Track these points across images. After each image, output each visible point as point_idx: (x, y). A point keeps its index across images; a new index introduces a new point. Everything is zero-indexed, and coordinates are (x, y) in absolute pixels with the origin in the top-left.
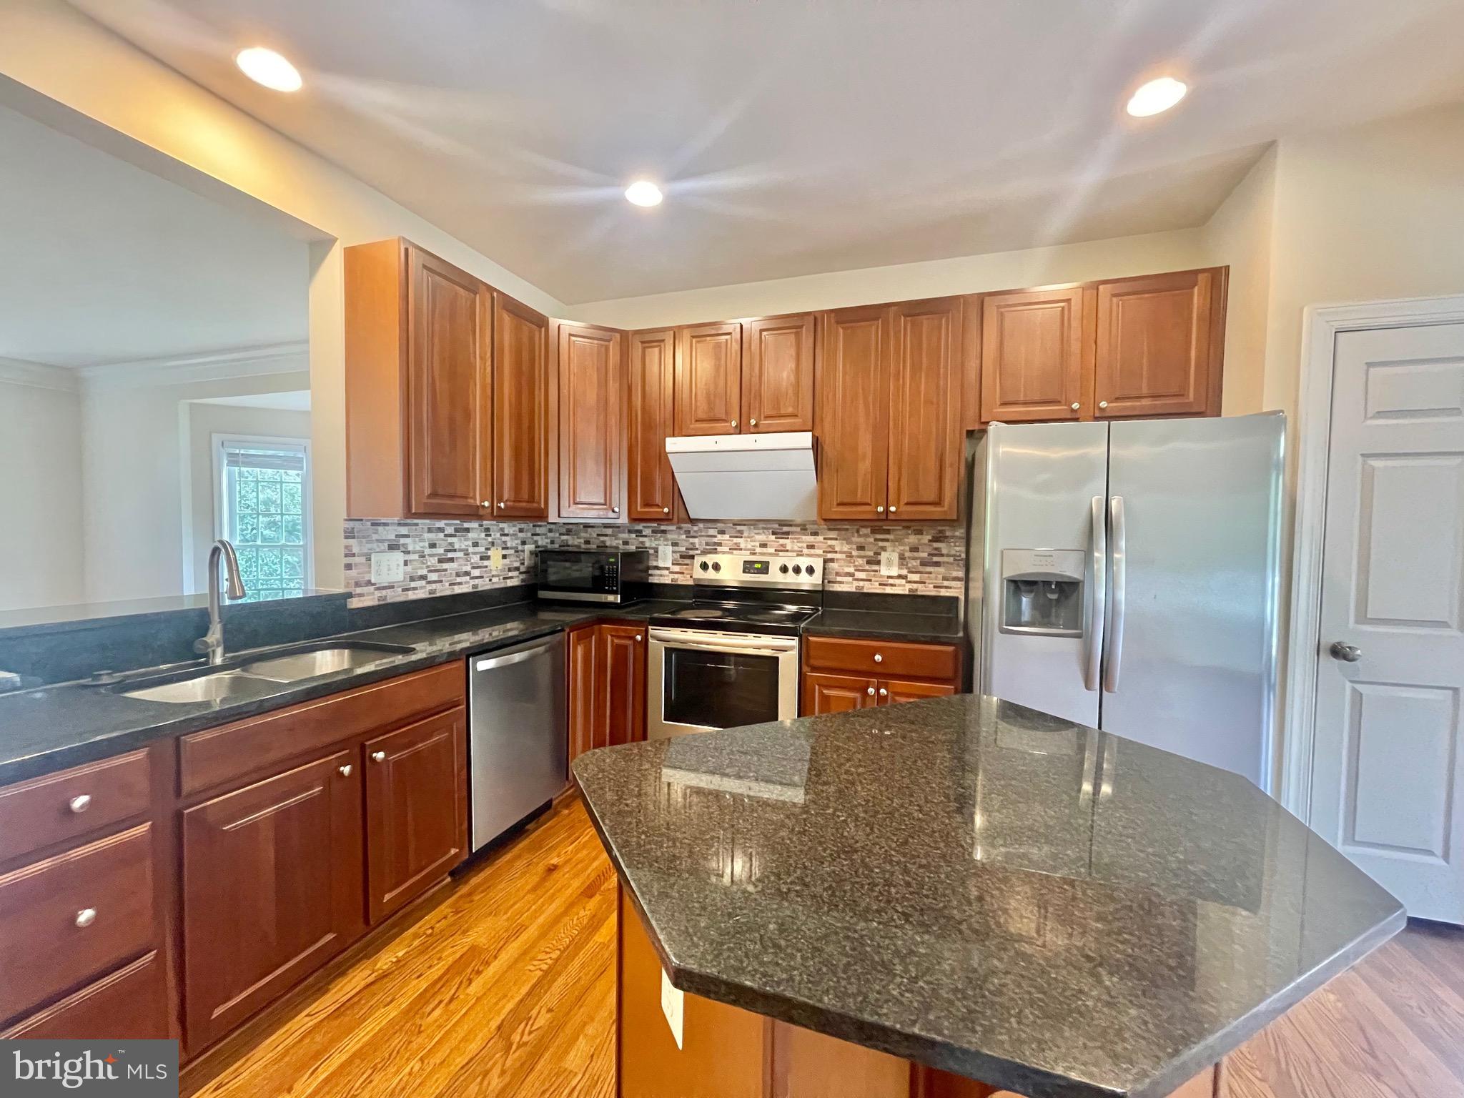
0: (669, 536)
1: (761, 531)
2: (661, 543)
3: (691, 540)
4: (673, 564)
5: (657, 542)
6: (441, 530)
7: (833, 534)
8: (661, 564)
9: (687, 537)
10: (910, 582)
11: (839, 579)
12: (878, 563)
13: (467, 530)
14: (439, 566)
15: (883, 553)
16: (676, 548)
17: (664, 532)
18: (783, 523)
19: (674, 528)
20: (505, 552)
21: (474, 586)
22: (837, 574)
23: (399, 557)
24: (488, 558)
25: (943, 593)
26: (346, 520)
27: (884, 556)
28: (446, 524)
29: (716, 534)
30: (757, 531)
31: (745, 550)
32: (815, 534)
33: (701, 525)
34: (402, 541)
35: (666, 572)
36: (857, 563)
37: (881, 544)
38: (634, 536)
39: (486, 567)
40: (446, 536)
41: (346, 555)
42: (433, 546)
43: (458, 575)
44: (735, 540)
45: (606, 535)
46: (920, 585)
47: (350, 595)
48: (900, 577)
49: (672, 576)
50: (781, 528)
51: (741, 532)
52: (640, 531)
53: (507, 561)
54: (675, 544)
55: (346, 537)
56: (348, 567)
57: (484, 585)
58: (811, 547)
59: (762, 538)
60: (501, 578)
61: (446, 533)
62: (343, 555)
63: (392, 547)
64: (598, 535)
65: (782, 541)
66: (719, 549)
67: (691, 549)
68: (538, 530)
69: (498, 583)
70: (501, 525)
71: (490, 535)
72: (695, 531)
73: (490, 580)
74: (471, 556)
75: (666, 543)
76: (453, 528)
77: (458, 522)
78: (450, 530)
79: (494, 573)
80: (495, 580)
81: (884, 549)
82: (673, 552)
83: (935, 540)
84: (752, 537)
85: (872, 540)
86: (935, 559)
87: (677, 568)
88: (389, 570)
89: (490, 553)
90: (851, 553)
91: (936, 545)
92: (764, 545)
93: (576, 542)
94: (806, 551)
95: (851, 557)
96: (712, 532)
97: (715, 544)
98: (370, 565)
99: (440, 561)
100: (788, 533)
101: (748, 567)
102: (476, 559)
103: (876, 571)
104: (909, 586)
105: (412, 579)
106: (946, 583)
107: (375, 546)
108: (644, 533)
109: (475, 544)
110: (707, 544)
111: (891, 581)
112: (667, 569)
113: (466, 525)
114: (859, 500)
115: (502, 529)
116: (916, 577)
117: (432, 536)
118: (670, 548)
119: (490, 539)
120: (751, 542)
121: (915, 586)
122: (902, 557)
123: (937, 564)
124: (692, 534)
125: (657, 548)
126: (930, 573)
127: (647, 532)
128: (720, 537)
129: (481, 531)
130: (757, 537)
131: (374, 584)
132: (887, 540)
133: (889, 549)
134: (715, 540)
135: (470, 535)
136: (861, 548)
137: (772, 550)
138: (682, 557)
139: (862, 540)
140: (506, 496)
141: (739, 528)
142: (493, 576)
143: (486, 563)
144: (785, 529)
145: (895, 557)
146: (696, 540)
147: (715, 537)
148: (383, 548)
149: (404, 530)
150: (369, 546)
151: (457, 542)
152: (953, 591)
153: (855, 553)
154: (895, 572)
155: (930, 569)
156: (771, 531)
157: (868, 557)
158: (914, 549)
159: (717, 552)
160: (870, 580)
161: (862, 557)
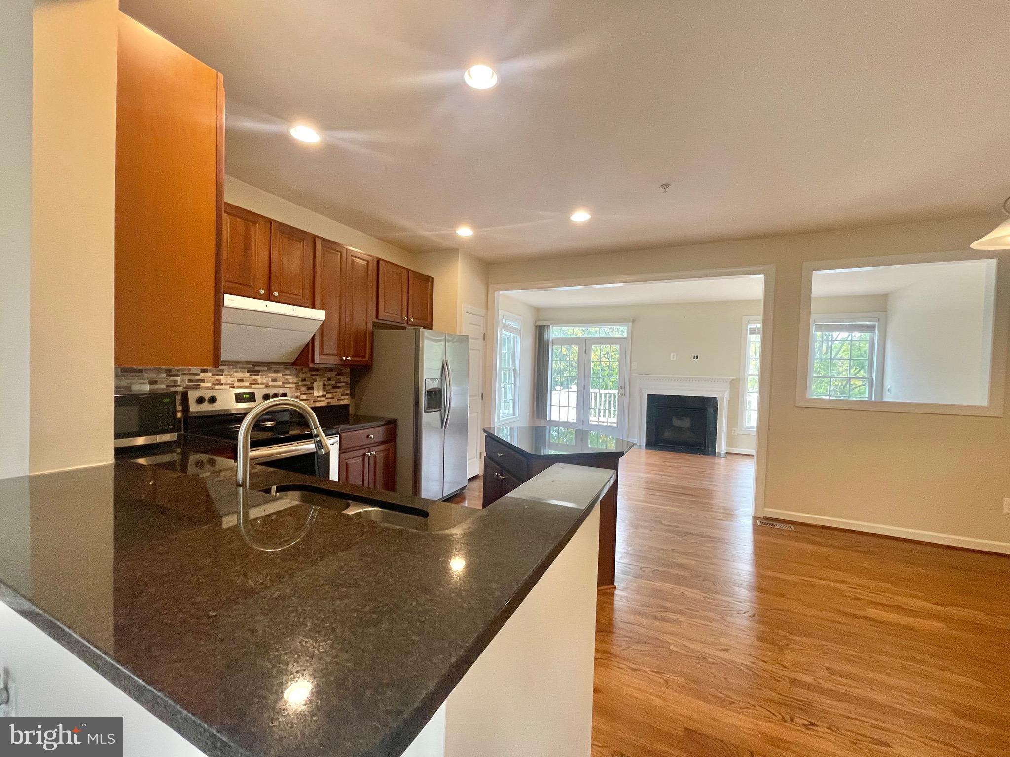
0: (145, 375)
1: (239, 370)
3: (172, 378)
5: (129, 382)
7: (288, 372)
9: (167, 375)
10: (328, 398)
12: (313, 389)
15: (315, 383)
25: (342, 402)
27: (316, 385)
29: (199, 372)
30: (235, 370)
31: (226, 385)
32: (276, 371)
36: (301, 390)
37: (314, 377)
44: (217, 377)
46: (332, 400)
48: (323, 396)
50: (254, 367)
51: (222, 371)
54: (152, 382)
58: (274, 380)
59: (240, 375)
65: (254, 377)
66: (202, 385)
67: (173, 386)
72: (177, 370)
75: (141, 381)
81: (315, 380)
83: (339, 374)
84: (232, 374)
85: (309, 375)
86: (338, 385)
90: (298, 383)
91: (339, 377)
92: (241, 381)
94: (274, 383)
95: (299, 386)
96: (194, 370)
97: (199, 381)
100: (257, 371)
101: (239, 398)
103: (311, 394)
104: (327, 401)
106: (343, 397)
110: (190, 381)
111: (319, 399)
116: (329, 395)
118: (148, 387)
121: (330, 400)
122: (324, 385)
123: (339, 387)
124: (173, 372)
126: (336, 392)
128: (202, 374)
130: (236, 374)
132: (317, 375)
133: (318, 380)
134: (198, 377)
136: (304, 380)
137: (249, 384)
139: (304, 375)
141: (220, 367)
144: (257, 368)
145: (321, 384)
146: (178, 378)
147: (199, 375)
152: (345, 401)
153: (300, 384)
154: (320, 394)
155: (336, 390)
156: (246, 370)
157: (308, 385)
158: (329, 380)
159: (203, 387)
160: (309, 400)
161: (303, 386)
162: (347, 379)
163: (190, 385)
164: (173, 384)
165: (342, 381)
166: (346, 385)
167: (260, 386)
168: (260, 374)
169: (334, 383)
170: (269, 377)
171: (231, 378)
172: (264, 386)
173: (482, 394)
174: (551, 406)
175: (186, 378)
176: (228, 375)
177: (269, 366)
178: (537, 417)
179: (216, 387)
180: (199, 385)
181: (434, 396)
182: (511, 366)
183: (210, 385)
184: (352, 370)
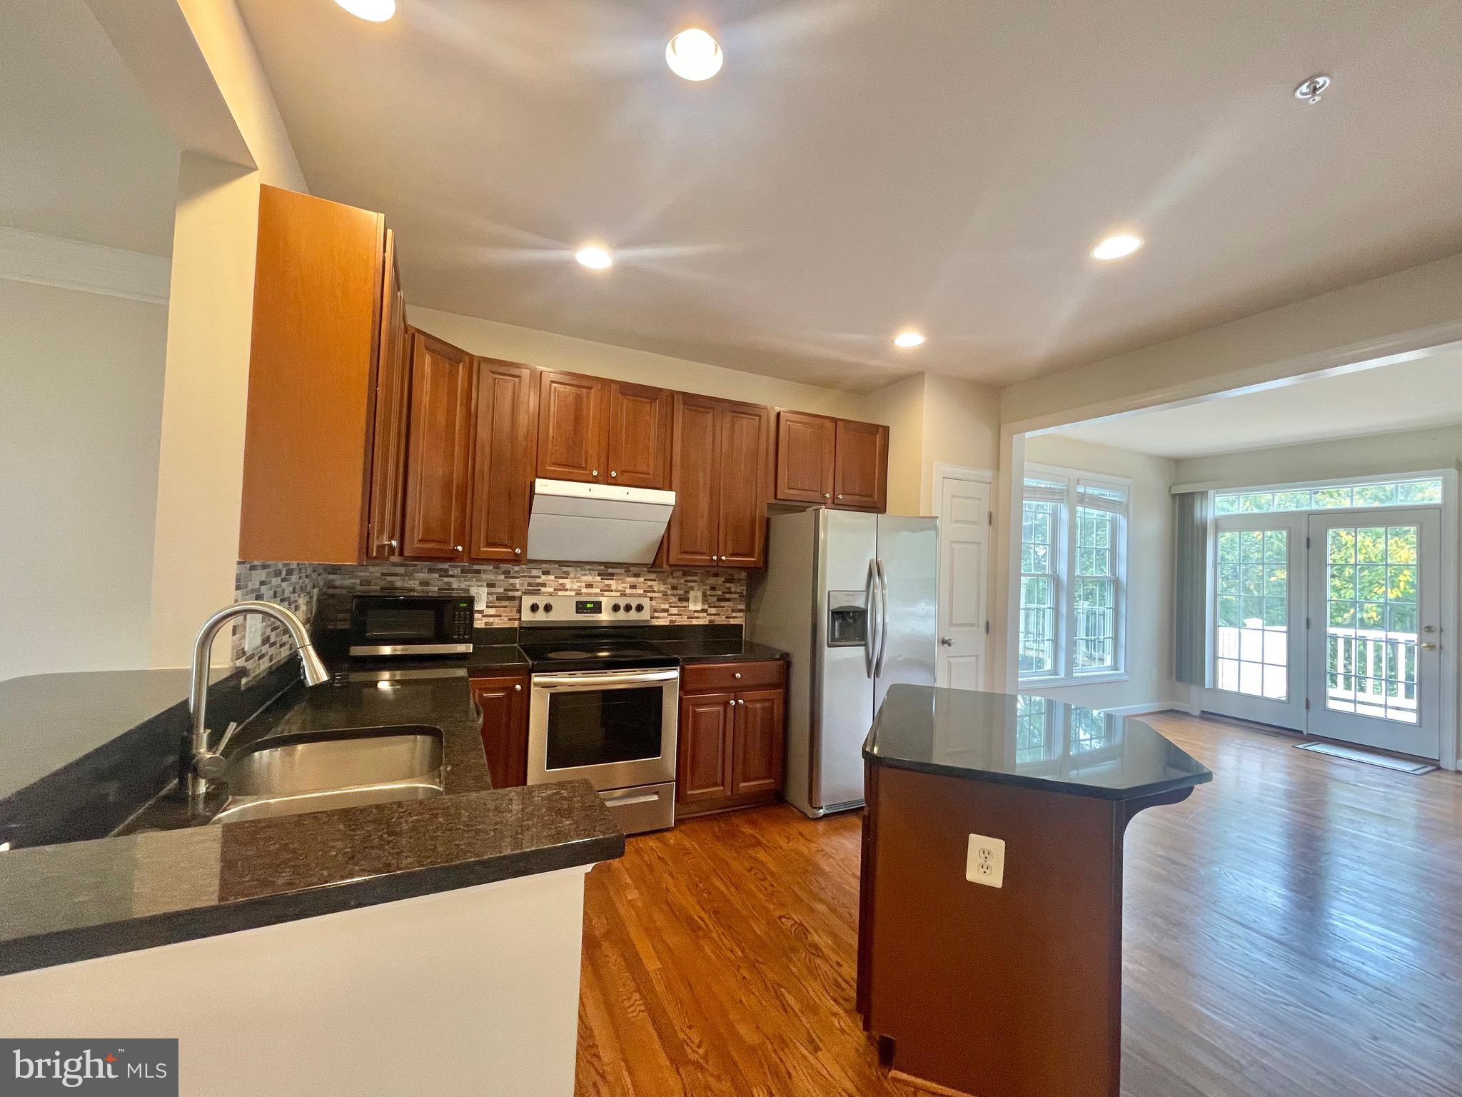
0: (483, 576)
1: (587, 572)
2: (473, 583)
3: (511, 581)
4: (487, 607)
5: (468, 583)
7: (653, 576)
9: (505, 577)
10: (710, 614)
11: (660, 615)
12: (687, 600)
15: (691, 592)
16: (493, 590)
17: (478, 572)
18: (607, 565)
19: (491, 568)
22: (659, 611)
25: (732, 622)
27: (692, 594)
29: (540, 574)
30: (583, 572)
31: (571, 590)
32: (637, 575)
36: (671, 601)
37: (690, 584)
38: (436, 575)
44: (561, 581)
45: (396, 575)
46: (716, 617)
48: (703, 611)
49: (485, 620)
50: (607, 569)
51: (567, 573)
52: (444, 571)
54: (491, 585)
58: (633, 587)
59: (588, 578)
64: (383, 574)
65: (607, 582)
66: (543, 589)
67: (512, 590)
72: (516, 572)
75: (479, 584)
81: (692, 588)
82: (488, 594)
83: (727, 581)
84: (579, 577)
85: (682, 581)
86: (727, 596)
87: (492, 611)
90: (666, 592)
91: (728, 585)
92: (589, 586)
93: (348, 582)
94: (628, 591)
95: (667, 595)
96: (535, 572)
97: (539, 584)
100: (612, 575)
101: (581, 607)
103: (685, 606)
104: (709, 618)
106: (734, 614)
108: (451, 573)
110: (529, 585)
111: (696, 614)
112: (481, 612)
114: (698, 549)
116: (713, 611)
118: (485, 590)
120: (578, 584)
121: (713, 617)
122: (704, 595)
123: (729, 600)
124: (512, 574)
125: (469, 590)
126: (723, 607)
127: (457, 571)
128: (544, 577)
130: (584, 578)
132: (693, 582)
133: (696, 588)
134: (539, 581)
136: (674, 588)
137: (598, 591)
138: (498, 599)
139: (675, 581)
141: (565, 569)
144: (610, 571)
145: (699, 594)
146: (517, 581)
147: (539, 577)
152: (738, 620)
153: (669, 592)
154: (699, 607)
155: (723, 604)
156: (597, 572)
157: (680, 595)
158: (713, 589)
159: (545, 592)
160: (681, 615)
161: (675, 595)
162: (742, 588)
163: (530, 590)
164: (511, 588)
165: (733, 590)
166: (740, 596)
167: (614, 594)
168: (616, 578)
169: (720, 593)
170: (626, 583)
171: (577, 582)
172: (619, 594)
173: (988, 624)
174: (1215, 658)
176: (575, 578)
177: (628, 568)
178: (1180, 679)
179: (560, 593)
180: (540, 590)
181: (851, 621)
182: (1107, 572)
183: (551, 590)
184: (749, 575)
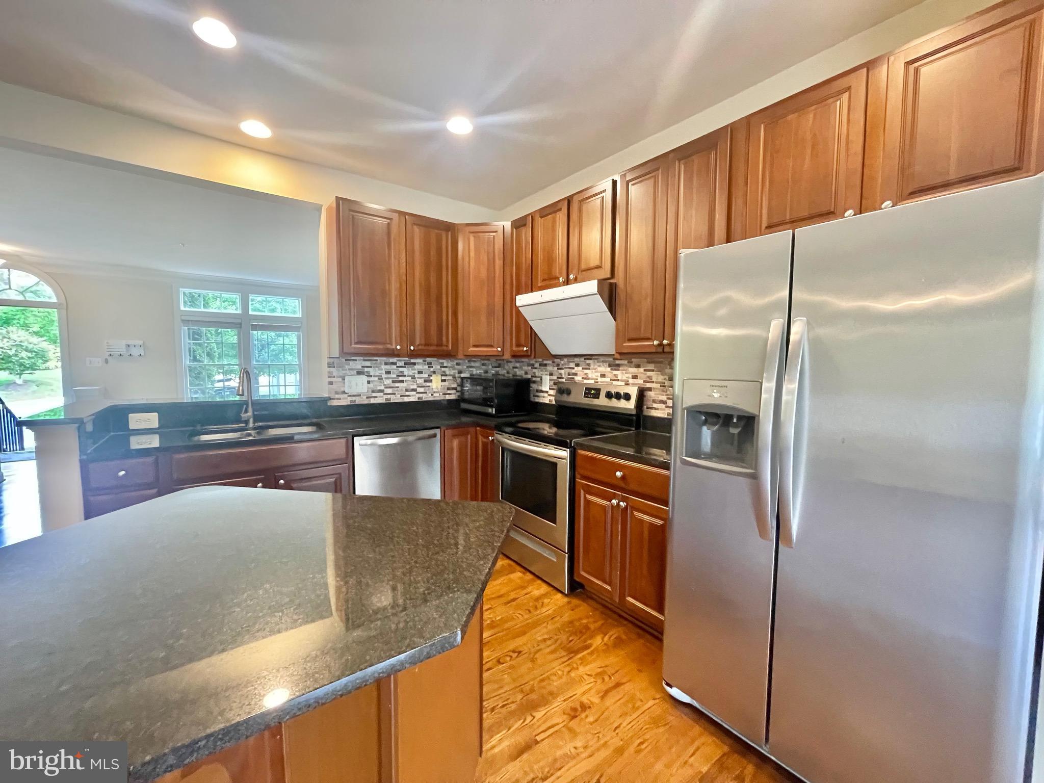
0: (548, 368)
1: (601, 364)
2: (543, 373)
4: (550, 389)
5: (541, 373)
6: (394, 364)
7: (651, 367)
8: (544, 389)
11: (655, 405)
13: (414, 364)
14: (393, 385)
16: (552, 377)
17: (545, 365)
19: (550, 362)
20: (444, 378)
21: (419, 398)
22: (654, 401)
23: (364, 379)
24: (431, 381)
26: (328, 358)
28: (398, 360)
30: (598, 364)
31: (591, 379)
32: (638, 366)
33: (566, 360)
34: (366, 370)
35: (546, 395)
39: (429, 386)
40: (397, 367)
41: (329, 377)
42: (388, 373)
43: (407, 390)
44: (586, 371)
47: (330, 399)
49: (550, 398)
50: (615, 361)
51: (589, 365)
52: (533, 365)
53: (446, 384)
54: (551, 374)
55: (329, 367)
56: (331, 383)
57: (427, 397)
58: (635, 377)
60: (441, 394)
61: (398, 365)
62: (327, 377)
63: (359, 373)
65: (615, 372)
68: (473, 364)
69: (438, 397)
70: (441, 361)
71: (432, 367)
72: (563, 365)
73: (432, 395)
74: (417, 379)
75: (546, 373)
76: (403, 362)
77: (407, 359)
78: (401, 364)
79: (434, 390)
80: (435, 395)
82: (550, 380)
84: (598, 369)
87: (552, 392)
88: (357, 385)
89: (431, 378)
92: (603, 376)
94: (631, 381)
96: (572, 365)
97: (573, 374)
98: (344, 383)
99: (393, 382)
100: (618, 365)
101: (588, 393)
102: (421, 381)
105: (373, 391)
107: (348, 372)
108: (535, 366)
109: (420, 372)
110: (569, 374)
112: (547, 392)
113: (413, 361)
114: (642, 336)
115: (443, 363)
117: (388, 367)
118: (548, 377)
119: (432, 369)
120: (593, 374)
124: (560, 367)
125: (542, 377)
127: (537, 365)
128: (576, 368)
129: (425, 365)
130: (600, 369)
131: (346, 393)
134: (573, 371)
135: (416, 367)
137: (608, 380)
138: (554, 384)
140: (418, 342)
141: (587, 361)
142: (434, 392)
143: (428, 384)
144: (617, 362)
146: (562, 371)
147: (574, 368)
148: (352, 373)
149: (368, 364)
150: (344, 372)
151: (406, 371)
156: (608, 364)
163: (569, 378)
164: (560, 376)
168: (620, 368)
170: (629, 373)
171: (595, 372)
175: (568, 370)
176: (594, 369)
180: (573, 378)
